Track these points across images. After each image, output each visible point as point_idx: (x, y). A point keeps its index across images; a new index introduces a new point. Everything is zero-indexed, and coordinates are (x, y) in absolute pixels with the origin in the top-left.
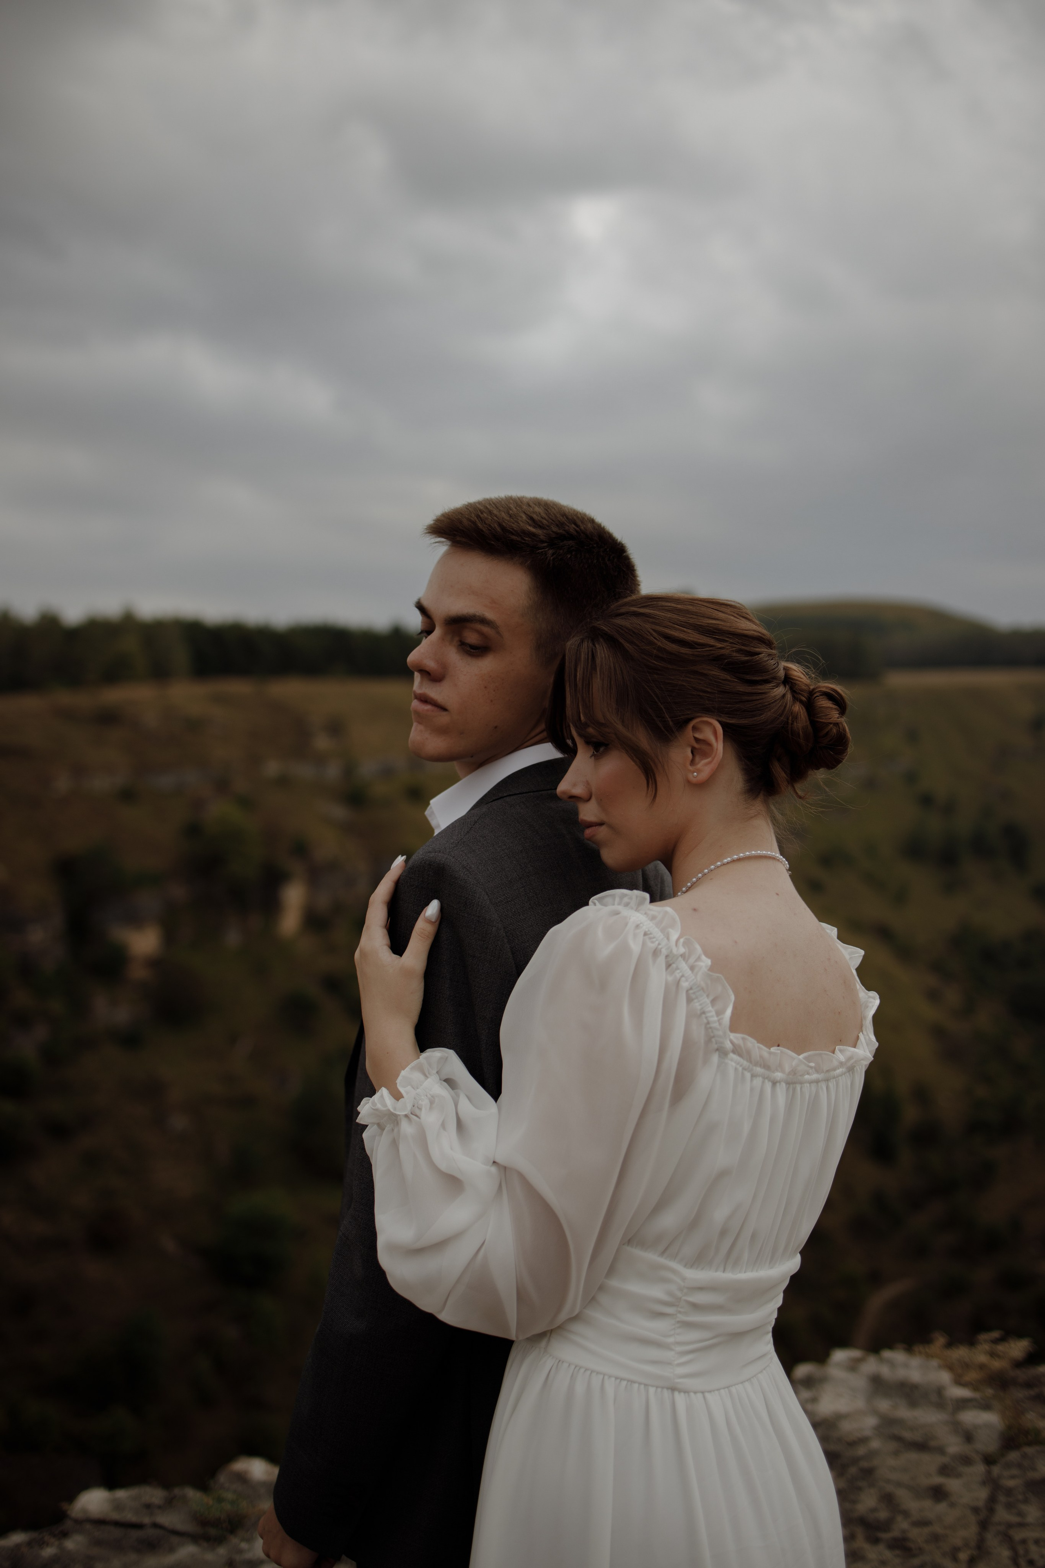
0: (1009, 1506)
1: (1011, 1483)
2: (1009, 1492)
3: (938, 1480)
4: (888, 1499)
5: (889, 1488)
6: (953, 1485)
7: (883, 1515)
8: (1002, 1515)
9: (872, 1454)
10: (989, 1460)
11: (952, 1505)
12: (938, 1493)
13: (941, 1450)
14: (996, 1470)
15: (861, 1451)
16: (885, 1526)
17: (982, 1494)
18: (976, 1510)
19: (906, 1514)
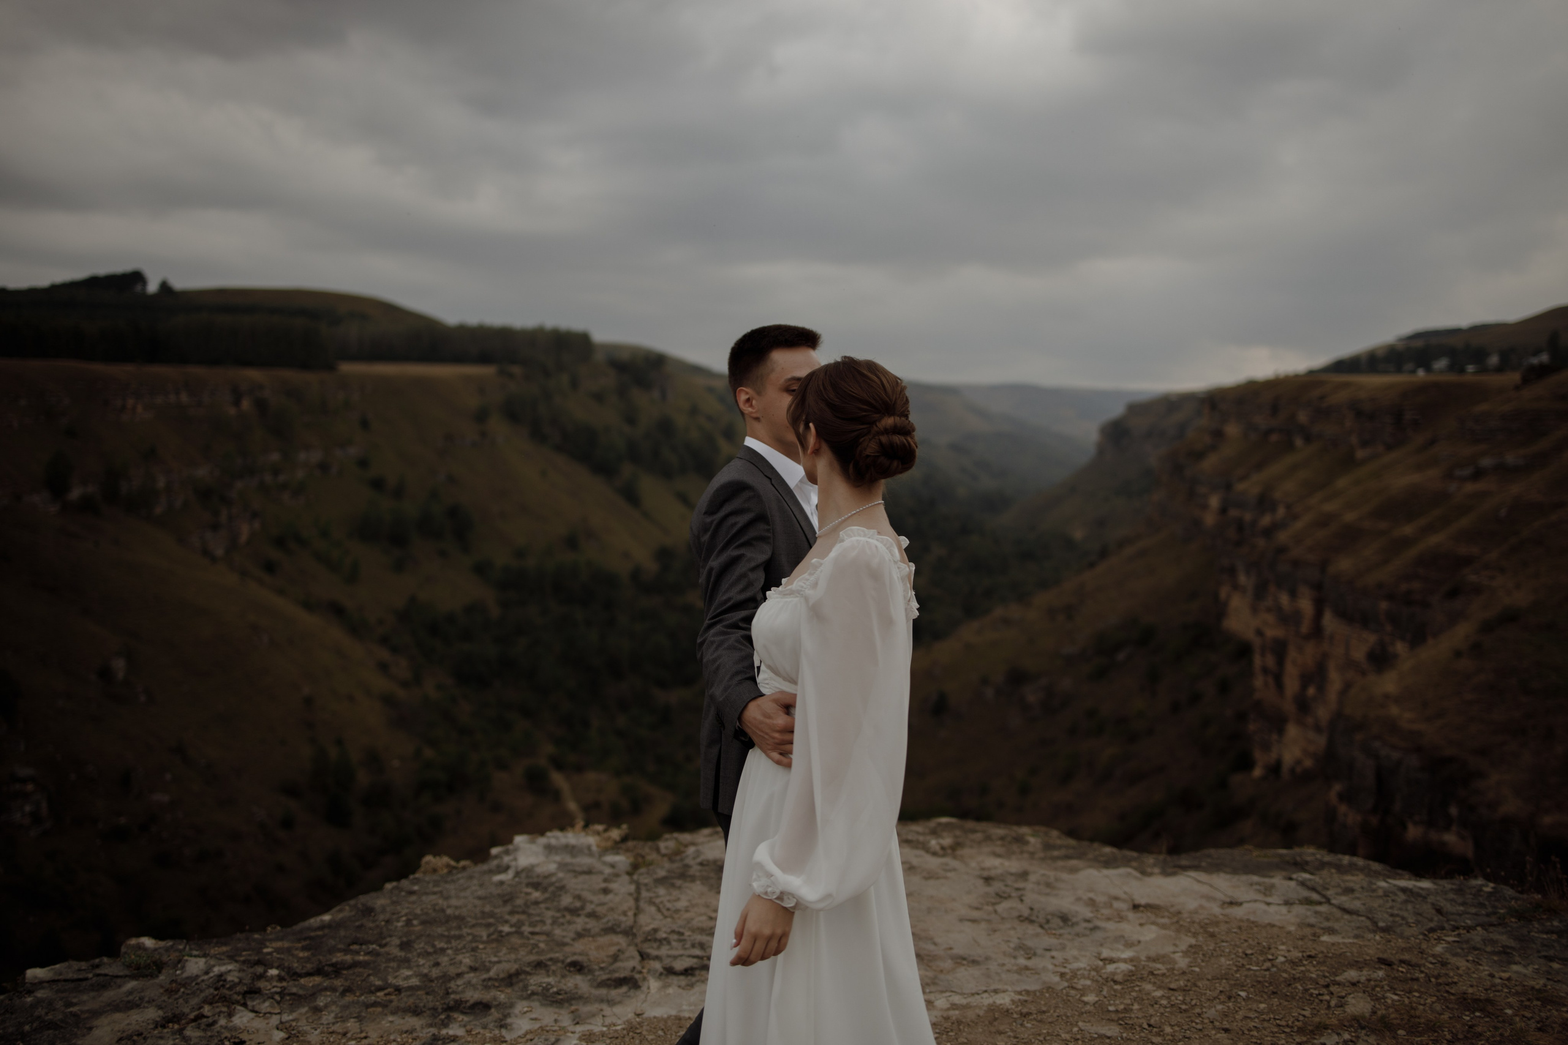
0: (648, 890)
1: (646, 881)
2: (646, 885)
3: (604, 885)
4: (578, 897)
5: (577, 892)
6: (613, 886)
7: (578, 904)
8: (645, 894)
9: (560, 880)
10: (629, 874)
11: (616, 894)
12: (606, 891)
13: (601, 873)
14: (635, 877)
15: (554, 879)
16: (582, 908)
17: (632, 888)
18: (630, 894)
19: (591, 902)
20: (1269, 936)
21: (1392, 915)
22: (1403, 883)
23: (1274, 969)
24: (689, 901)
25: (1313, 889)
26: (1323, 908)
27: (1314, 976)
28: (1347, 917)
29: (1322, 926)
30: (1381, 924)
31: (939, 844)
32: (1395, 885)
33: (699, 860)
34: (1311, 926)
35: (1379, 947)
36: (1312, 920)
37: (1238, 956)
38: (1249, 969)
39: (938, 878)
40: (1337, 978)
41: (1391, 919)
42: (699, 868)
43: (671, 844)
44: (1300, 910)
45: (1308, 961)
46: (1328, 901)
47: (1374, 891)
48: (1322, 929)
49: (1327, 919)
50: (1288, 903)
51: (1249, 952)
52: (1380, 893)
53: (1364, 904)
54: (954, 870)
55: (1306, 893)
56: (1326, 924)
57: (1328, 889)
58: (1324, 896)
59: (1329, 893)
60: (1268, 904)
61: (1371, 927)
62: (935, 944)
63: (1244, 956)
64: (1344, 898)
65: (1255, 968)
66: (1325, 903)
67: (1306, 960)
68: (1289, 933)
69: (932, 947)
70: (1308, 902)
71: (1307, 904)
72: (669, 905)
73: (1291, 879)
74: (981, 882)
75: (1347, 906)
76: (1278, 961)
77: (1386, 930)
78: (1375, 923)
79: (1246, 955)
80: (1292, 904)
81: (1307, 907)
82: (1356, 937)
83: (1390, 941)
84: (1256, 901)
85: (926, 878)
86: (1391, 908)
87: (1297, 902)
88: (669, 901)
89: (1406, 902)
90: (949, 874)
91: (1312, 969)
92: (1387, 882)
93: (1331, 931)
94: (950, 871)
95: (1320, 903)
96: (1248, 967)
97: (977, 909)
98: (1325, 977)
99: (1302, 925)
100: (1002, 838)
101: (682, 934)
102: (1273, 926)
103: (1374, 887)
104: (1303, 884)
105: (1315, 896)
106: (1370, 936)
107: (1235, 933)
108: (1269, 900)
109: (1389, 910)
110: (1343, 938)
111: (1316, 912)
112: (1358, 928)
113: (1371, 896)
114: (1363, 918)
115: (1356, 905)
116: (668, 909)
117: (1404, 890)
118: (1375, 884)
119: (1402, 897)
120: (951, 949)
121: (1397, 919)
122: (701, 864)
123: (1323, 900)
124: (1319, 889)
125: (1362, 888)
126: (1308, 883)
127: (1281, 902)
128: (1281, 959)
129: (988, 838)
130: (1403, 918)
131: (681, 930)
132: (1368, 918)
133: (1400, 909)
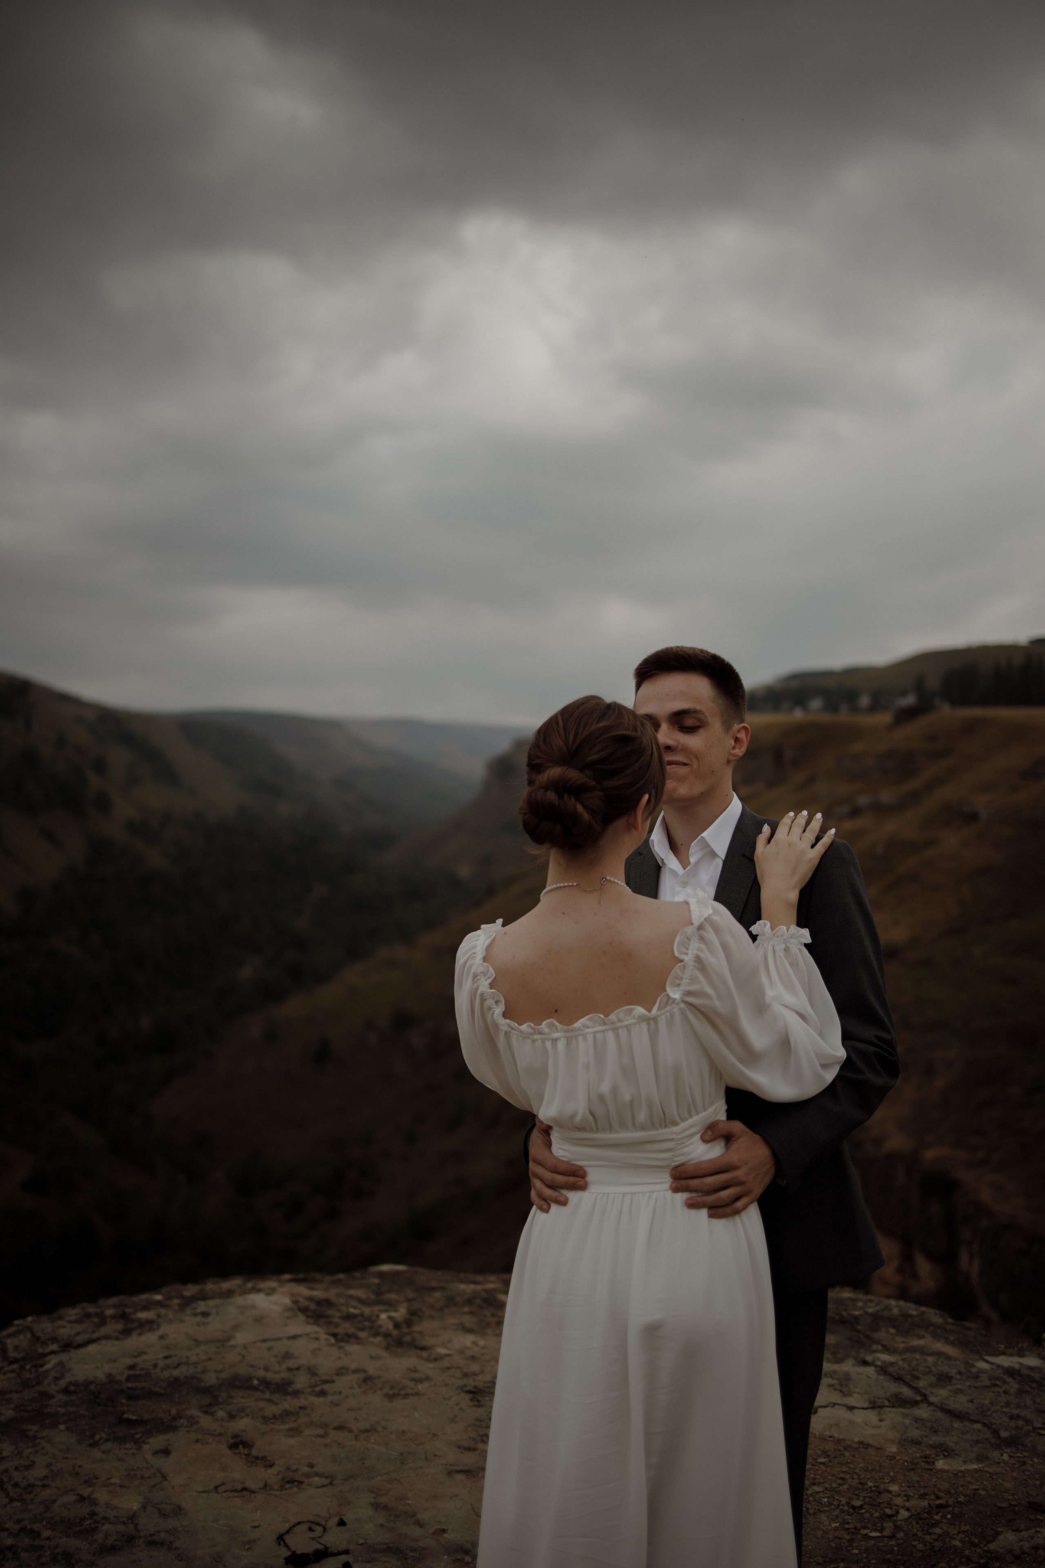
20: (870, 1468)
21: (1012, 1417)
22: (1005, 1361)
23: (901, 1535)
24: (48, 1466)
25: (899, 1379)
26: (922, 1412)
27: (958, 1543)
28: (956, 1425)
29: (931, 1442)
30: (1004, 1434)
31: (390, 1318)
32: (998, 1366)
33: (63, 1383)
34: (916, 1443)
35: (1015, 1474)
36: (915, 1433)
37: (842, 1511)
38: (866, 1536)
39: (406, 1396)
40: (992, 1546)
41: (1013, 1424)
42: (64, 1397)
43: (23, 1340)
44: (893, 1415)
45: (940, 1514)
46: (925, 1399)
47: (976, 1377)
48: (932, 1447)
49: (935, 1432)
50: (874, 1405)
51: (857, 1503)
52: (985, 1380)
53: (971, 1401)
54: (428, 1379)
55: (894, 1388)
56: (935, 1439)
57: (918, 1378)
58: (917, 1390)
59: (922, 1384)
60: (851, 1408)
61: (992, 1440)
62: (420, 1524)
63: (852, 1511)
64: (943, 1392)
65: (874, 1534)
66: (922, 1401)
67: (937, 1514)
68: (892, 1458)
69: (416, 1531)
70: (899, 1401)
71: (900, 1406)
72: (17, 1476)
73: (865, 1363)
74: (465, 1400)
75: (952, 1405)
76: (899, 1517)
77: (1012, 1442)
78: (996, 1432)
79: (853, 1507)
80: (881, 1407)
81: (902, 1410)
82: (980, 1458)
83: (1024, 1463)
84: (834, 1405)
85: (391, 1397)
86: (1007, 1404)
87: (887, 1403)
88: (17, 1468)
89: (1020, 1392)
90: (421, 1387)
91: (953, 1531)
92: (987, 1362)
93: (946, 1451)
94: (421, 1381)
95: (915, 1403)
96: (864, 1532)
97: (469, 1449)
98: (975, 1545)
99: (906, 1442)
100: (469, 1302)
101: (36, 1535)
102: (867, 1446)
103: (974, 1370)
104: (883, 1370)
105: (906, 1392)
106: (996, 1454)
107: (823, 1463)
108: (850, 1401)
109: (1005, 1410)
110: (965, 1462)
111: (917, 1420)
112: (977, 1442)
113: (976, 1387)
114: (978, 1426)
115: (961, 1403)
116: (16, 1485)
117: (1011, 1372)
118: (974, 1366)
119: (1013, 1386)
120: (444, 1531)
121: (1021, 1423)
122: (66, 1391)
123: (919, 1398)
124: (908, 1378)
125: (960, 1373)
126: (891, 1369)
127: (866, 1405)
128: (904, 1514)
129: (451, 1301)
130: (1027, 1422)
131: (36, 1527)
132: (985, 1425)
133: (1018, 1406)
